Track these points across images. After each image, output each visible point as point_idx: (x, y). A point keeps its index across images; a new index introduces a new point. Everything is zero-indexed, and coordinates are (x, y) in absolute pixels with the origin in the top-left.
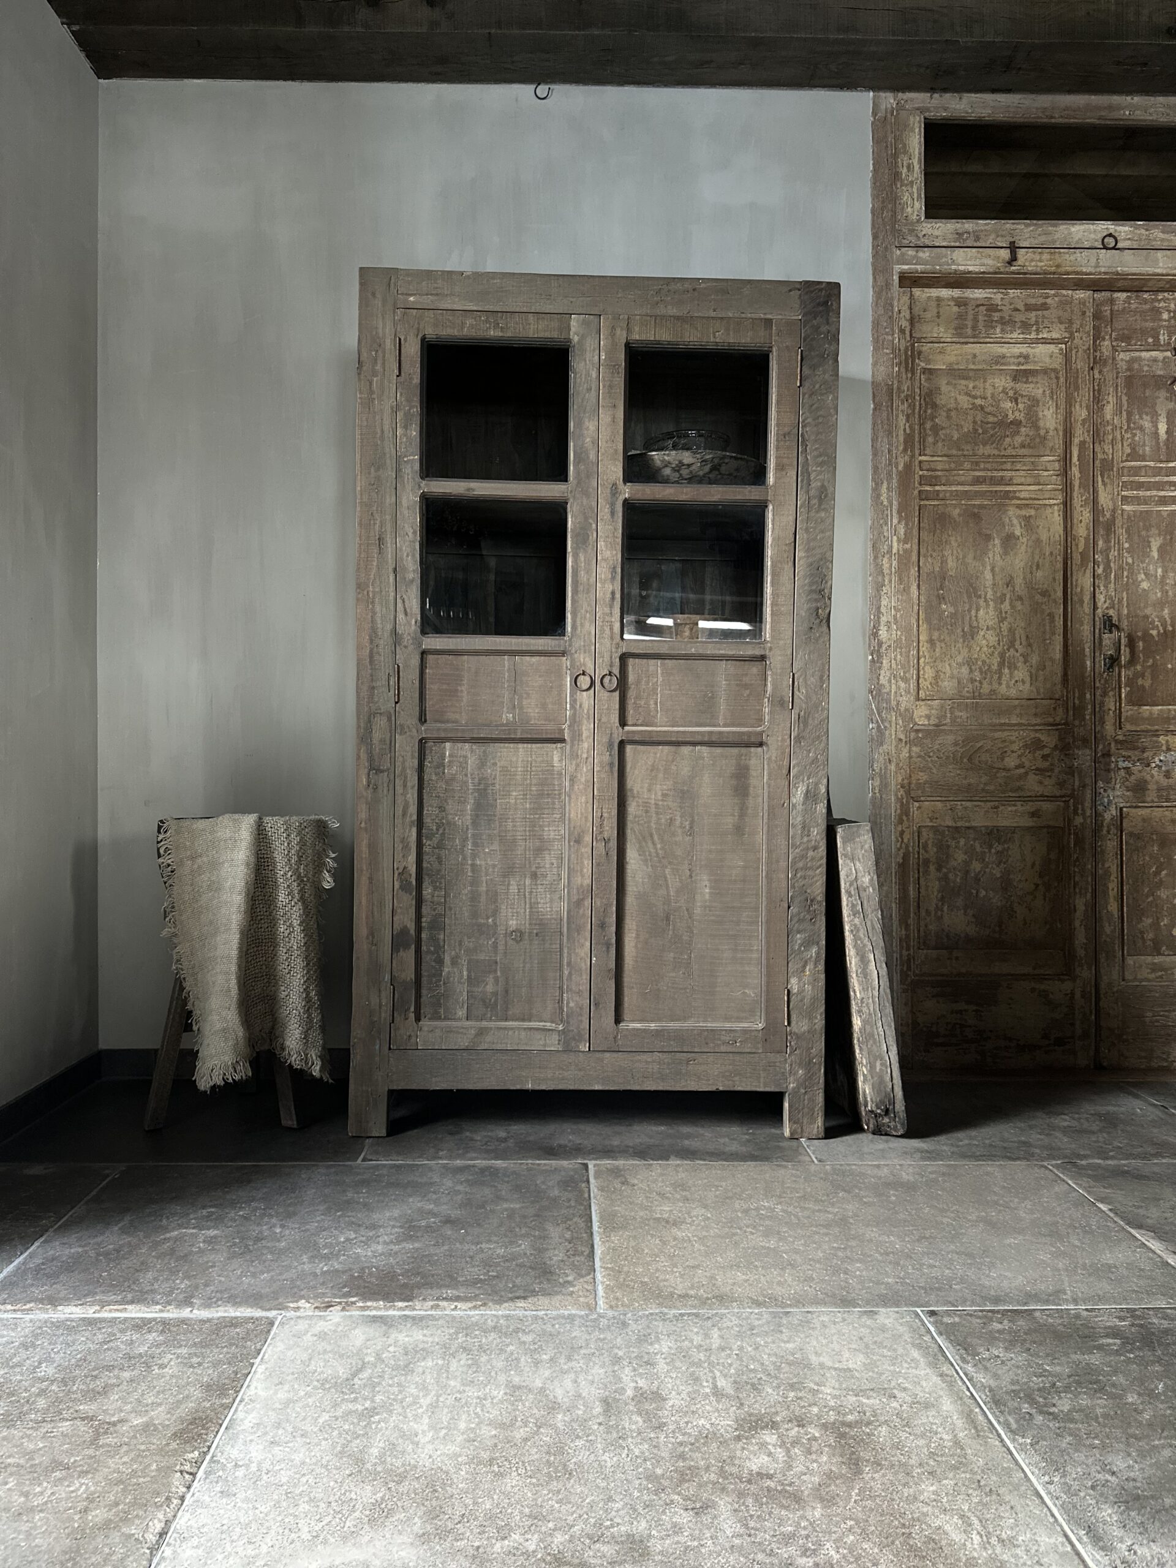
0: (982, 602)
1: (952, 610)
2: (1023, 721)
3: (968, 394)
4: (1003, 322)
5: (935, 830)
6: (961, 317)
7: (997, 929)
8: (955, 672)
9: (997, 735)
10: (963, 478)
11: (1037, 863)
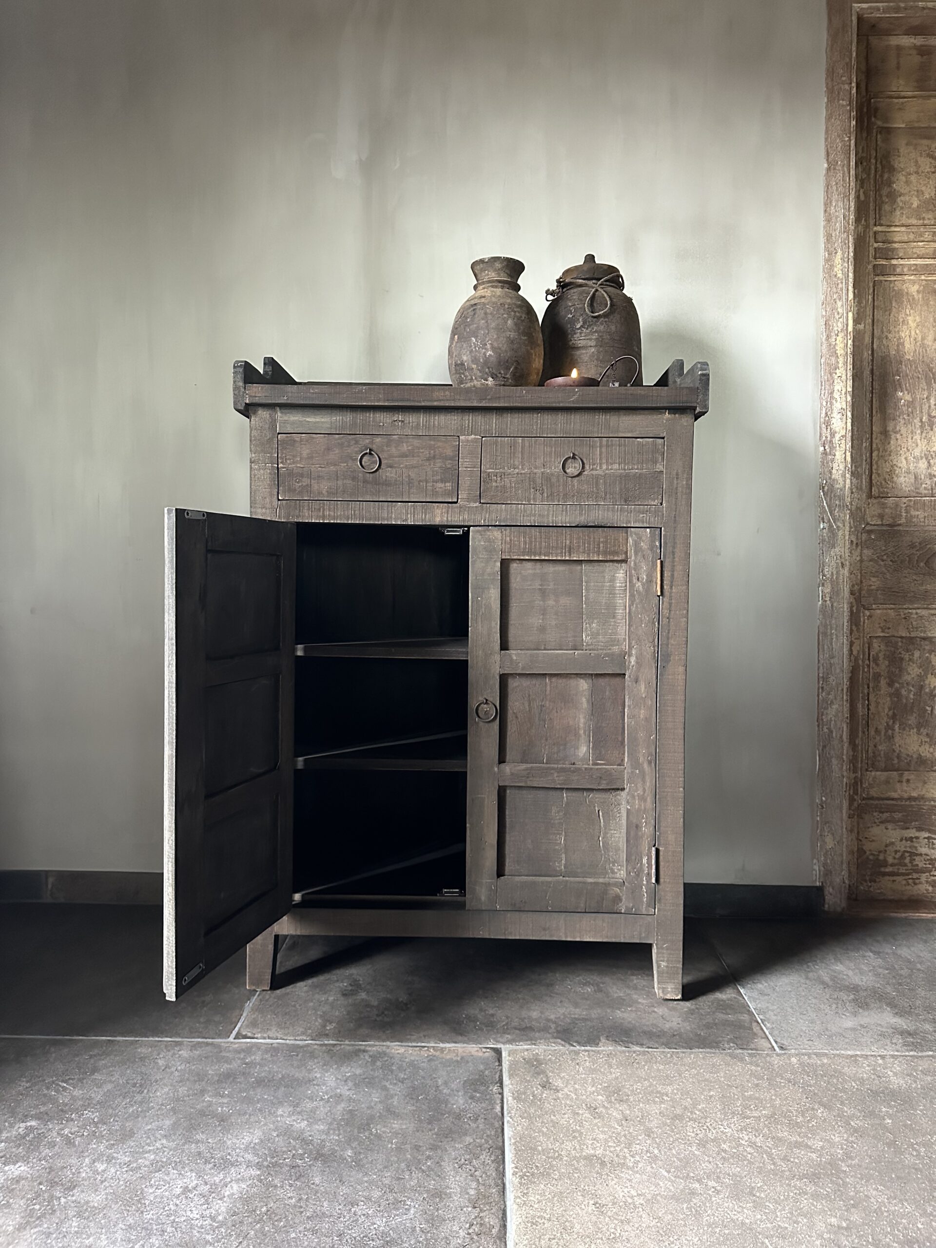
1: (908, 397)
3: (930, 156)
5: (887, 640)
6: (923, 67)
8: (912, 468)
10: (923, 251)
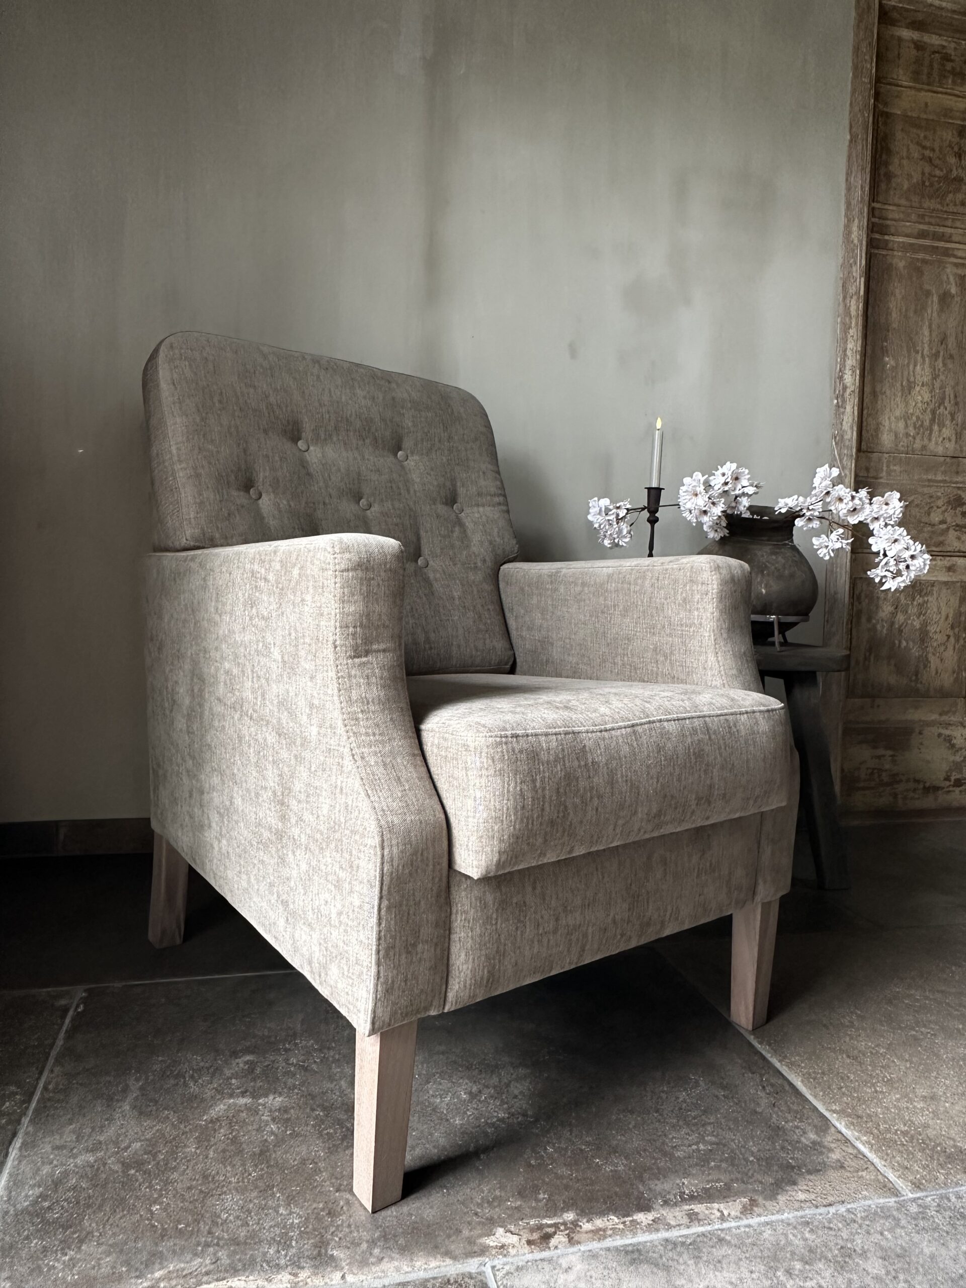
0: (919, 357)
1: (893, 363)
2: (947, 478)
3: (918, 144)
4: (953, 72)
6: (918, 61)
7: (914, 678)
8: (893, 427)
9: (926, 490)
10: (909, 231)
11: (951, 615)
